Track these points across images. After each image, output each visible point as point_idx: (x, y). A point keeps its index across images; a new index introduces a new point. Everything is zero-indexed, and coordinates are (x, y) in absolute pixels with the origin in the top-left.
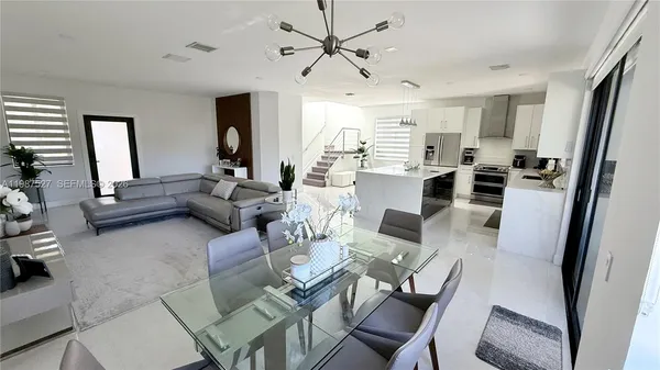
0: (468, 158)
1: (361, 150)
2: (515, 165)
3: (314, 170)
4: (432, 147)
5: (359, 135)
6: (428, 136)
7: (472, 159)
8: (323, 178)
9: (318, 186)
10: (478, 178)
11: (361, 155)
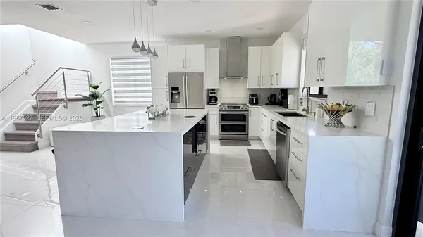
0: (212, 99)
1: (94, 96)
2: (251, 102)
3: (17, 126)
4: (177, 89)
5: (89, 78)
6: (172, 76)
7: (216, 99)
8: (32, 137)
9: (22, 150)
10: (223, 117)
11: (93, 102)
